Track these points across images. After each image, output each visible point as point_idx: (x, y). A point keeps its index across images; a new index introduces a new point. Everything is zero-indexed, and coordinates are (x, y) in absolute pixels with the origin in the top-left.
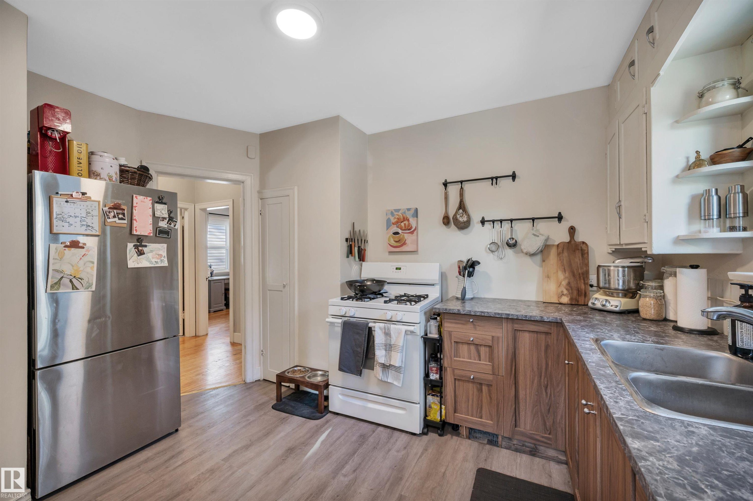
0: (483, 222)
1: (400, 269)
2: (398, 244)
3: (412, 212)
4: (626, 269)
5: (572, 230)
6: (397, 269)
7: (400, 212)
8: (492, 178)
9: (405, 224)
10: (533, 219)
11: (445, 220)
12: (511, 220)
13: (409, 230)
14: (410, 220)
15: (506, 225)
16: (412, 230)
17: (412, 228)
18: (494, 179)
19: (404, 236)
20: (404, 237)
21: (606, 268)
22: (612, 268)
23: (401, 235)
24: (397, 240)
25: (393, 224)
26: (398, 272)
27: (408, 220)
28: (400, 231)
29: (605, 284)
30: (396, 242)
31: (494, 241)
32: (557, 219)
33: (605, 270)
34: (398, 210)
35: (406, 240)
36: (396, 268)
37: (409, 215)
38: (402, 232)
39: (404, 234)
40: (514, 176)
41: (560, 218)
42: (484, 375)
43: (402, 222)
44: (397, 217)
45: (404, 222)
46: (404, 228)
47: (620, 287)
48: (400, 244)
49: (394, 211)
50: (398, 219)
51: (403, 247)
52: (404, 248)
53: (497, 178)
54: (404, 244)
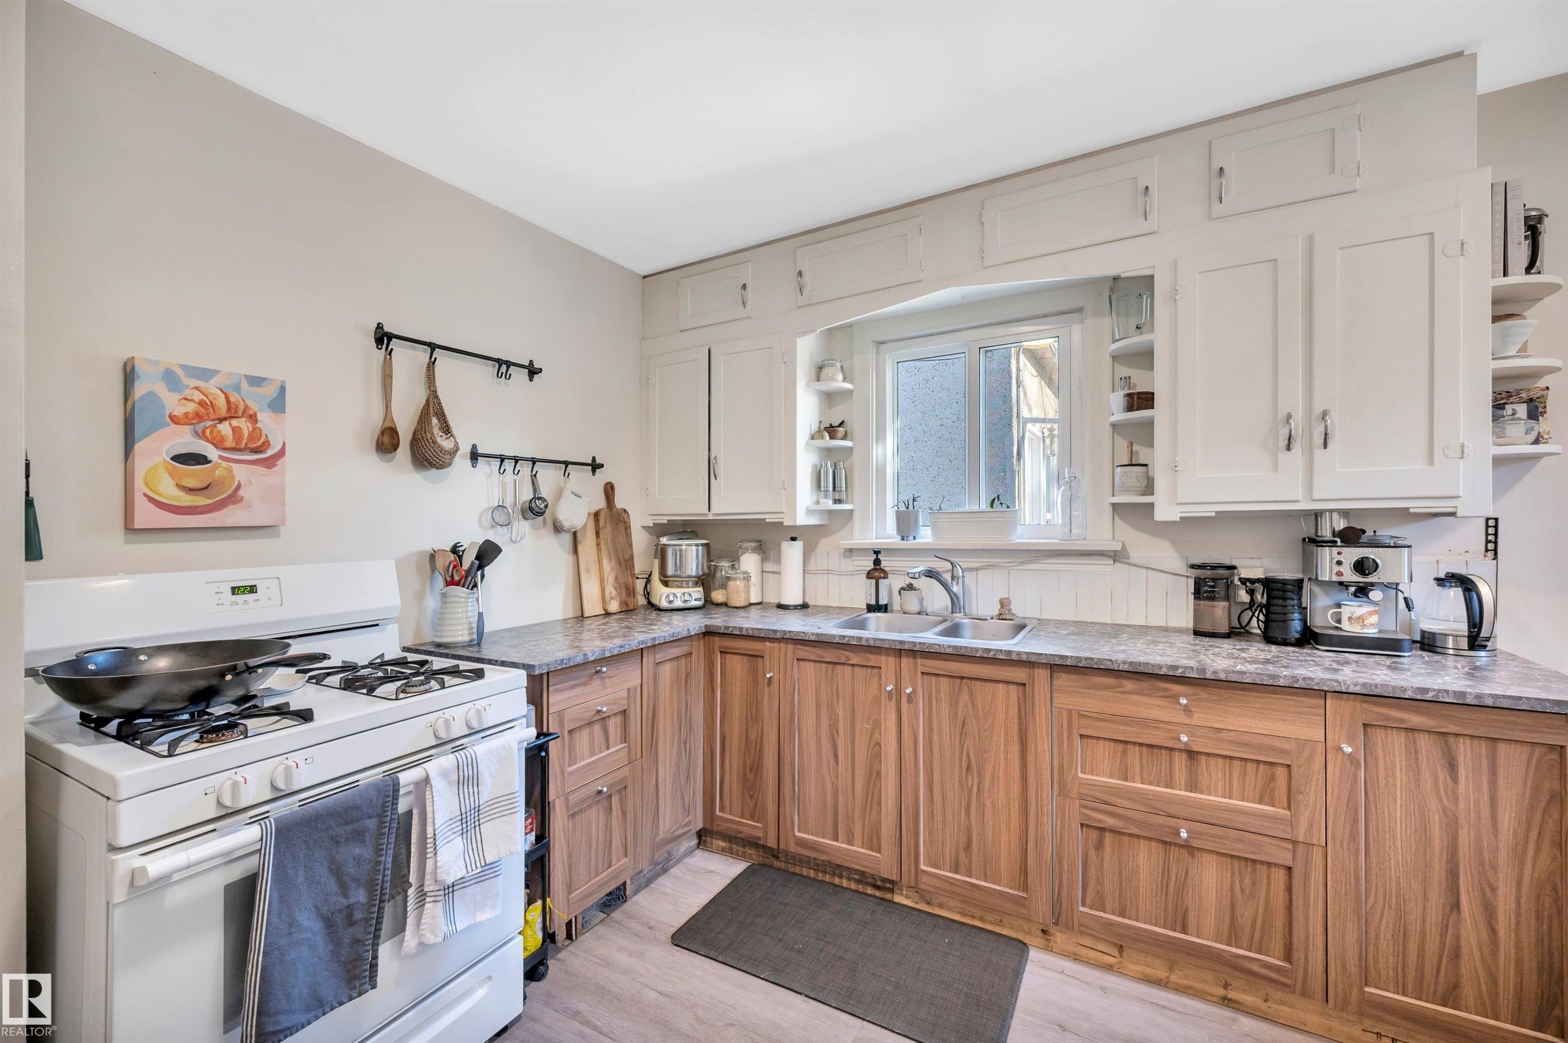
0: (475, 456)
1: (252, 589)
2: (200, 501)
3: (270, 391)
4: (700, 547)
5: (609, 490)
6: (235, 590)
7: (216, 380)
8: (500, 362)
9: (236, 430)
10: (566, 464)
11: (386, 439)
12: (534, 461)
13: (256, 451)
14: (259, 417)
15: (525, 469)
16: (269, 453)
17: (266, 445)
18: (503, 366)
19: (230, 471)
20: (233, 477)
21: (677, 548)
22: (684, 547)
23: (217, 466)
24: (191, 483)
25: (174, 419)
26: (246, 602)
27: (253, 418)
28: (212, 452)
29: (676, 570)
30: (191, 490)
31: (501, 504)
32: (590, 468)
33: (676, 551)
34: (205, 374)
35: (239, 487)
36: (233, 589)
37: (254, 399)
38: (221, 457)
39: (232, 465)
40: (533, 372)
41: (595, 466)
42: (616, 774)
43: (221, 420)
44: (198, 396)
45: (235, 422)
46: (230, 443)
47: (694, 574)
48: (210, 501)
49: (180, 373)
50: (201, 404)
51: (225, 510)
52: (231, 516)
53: (509, 364)
54: (233, 498)
